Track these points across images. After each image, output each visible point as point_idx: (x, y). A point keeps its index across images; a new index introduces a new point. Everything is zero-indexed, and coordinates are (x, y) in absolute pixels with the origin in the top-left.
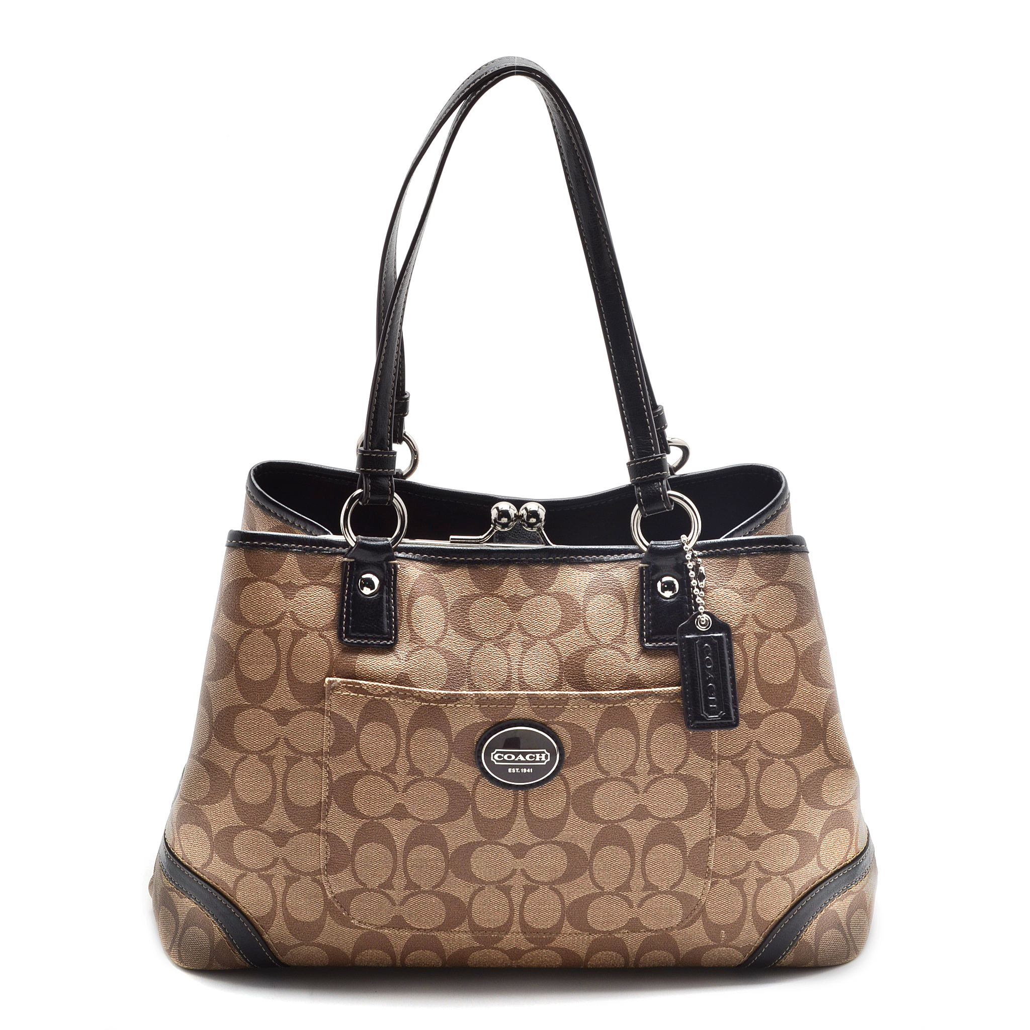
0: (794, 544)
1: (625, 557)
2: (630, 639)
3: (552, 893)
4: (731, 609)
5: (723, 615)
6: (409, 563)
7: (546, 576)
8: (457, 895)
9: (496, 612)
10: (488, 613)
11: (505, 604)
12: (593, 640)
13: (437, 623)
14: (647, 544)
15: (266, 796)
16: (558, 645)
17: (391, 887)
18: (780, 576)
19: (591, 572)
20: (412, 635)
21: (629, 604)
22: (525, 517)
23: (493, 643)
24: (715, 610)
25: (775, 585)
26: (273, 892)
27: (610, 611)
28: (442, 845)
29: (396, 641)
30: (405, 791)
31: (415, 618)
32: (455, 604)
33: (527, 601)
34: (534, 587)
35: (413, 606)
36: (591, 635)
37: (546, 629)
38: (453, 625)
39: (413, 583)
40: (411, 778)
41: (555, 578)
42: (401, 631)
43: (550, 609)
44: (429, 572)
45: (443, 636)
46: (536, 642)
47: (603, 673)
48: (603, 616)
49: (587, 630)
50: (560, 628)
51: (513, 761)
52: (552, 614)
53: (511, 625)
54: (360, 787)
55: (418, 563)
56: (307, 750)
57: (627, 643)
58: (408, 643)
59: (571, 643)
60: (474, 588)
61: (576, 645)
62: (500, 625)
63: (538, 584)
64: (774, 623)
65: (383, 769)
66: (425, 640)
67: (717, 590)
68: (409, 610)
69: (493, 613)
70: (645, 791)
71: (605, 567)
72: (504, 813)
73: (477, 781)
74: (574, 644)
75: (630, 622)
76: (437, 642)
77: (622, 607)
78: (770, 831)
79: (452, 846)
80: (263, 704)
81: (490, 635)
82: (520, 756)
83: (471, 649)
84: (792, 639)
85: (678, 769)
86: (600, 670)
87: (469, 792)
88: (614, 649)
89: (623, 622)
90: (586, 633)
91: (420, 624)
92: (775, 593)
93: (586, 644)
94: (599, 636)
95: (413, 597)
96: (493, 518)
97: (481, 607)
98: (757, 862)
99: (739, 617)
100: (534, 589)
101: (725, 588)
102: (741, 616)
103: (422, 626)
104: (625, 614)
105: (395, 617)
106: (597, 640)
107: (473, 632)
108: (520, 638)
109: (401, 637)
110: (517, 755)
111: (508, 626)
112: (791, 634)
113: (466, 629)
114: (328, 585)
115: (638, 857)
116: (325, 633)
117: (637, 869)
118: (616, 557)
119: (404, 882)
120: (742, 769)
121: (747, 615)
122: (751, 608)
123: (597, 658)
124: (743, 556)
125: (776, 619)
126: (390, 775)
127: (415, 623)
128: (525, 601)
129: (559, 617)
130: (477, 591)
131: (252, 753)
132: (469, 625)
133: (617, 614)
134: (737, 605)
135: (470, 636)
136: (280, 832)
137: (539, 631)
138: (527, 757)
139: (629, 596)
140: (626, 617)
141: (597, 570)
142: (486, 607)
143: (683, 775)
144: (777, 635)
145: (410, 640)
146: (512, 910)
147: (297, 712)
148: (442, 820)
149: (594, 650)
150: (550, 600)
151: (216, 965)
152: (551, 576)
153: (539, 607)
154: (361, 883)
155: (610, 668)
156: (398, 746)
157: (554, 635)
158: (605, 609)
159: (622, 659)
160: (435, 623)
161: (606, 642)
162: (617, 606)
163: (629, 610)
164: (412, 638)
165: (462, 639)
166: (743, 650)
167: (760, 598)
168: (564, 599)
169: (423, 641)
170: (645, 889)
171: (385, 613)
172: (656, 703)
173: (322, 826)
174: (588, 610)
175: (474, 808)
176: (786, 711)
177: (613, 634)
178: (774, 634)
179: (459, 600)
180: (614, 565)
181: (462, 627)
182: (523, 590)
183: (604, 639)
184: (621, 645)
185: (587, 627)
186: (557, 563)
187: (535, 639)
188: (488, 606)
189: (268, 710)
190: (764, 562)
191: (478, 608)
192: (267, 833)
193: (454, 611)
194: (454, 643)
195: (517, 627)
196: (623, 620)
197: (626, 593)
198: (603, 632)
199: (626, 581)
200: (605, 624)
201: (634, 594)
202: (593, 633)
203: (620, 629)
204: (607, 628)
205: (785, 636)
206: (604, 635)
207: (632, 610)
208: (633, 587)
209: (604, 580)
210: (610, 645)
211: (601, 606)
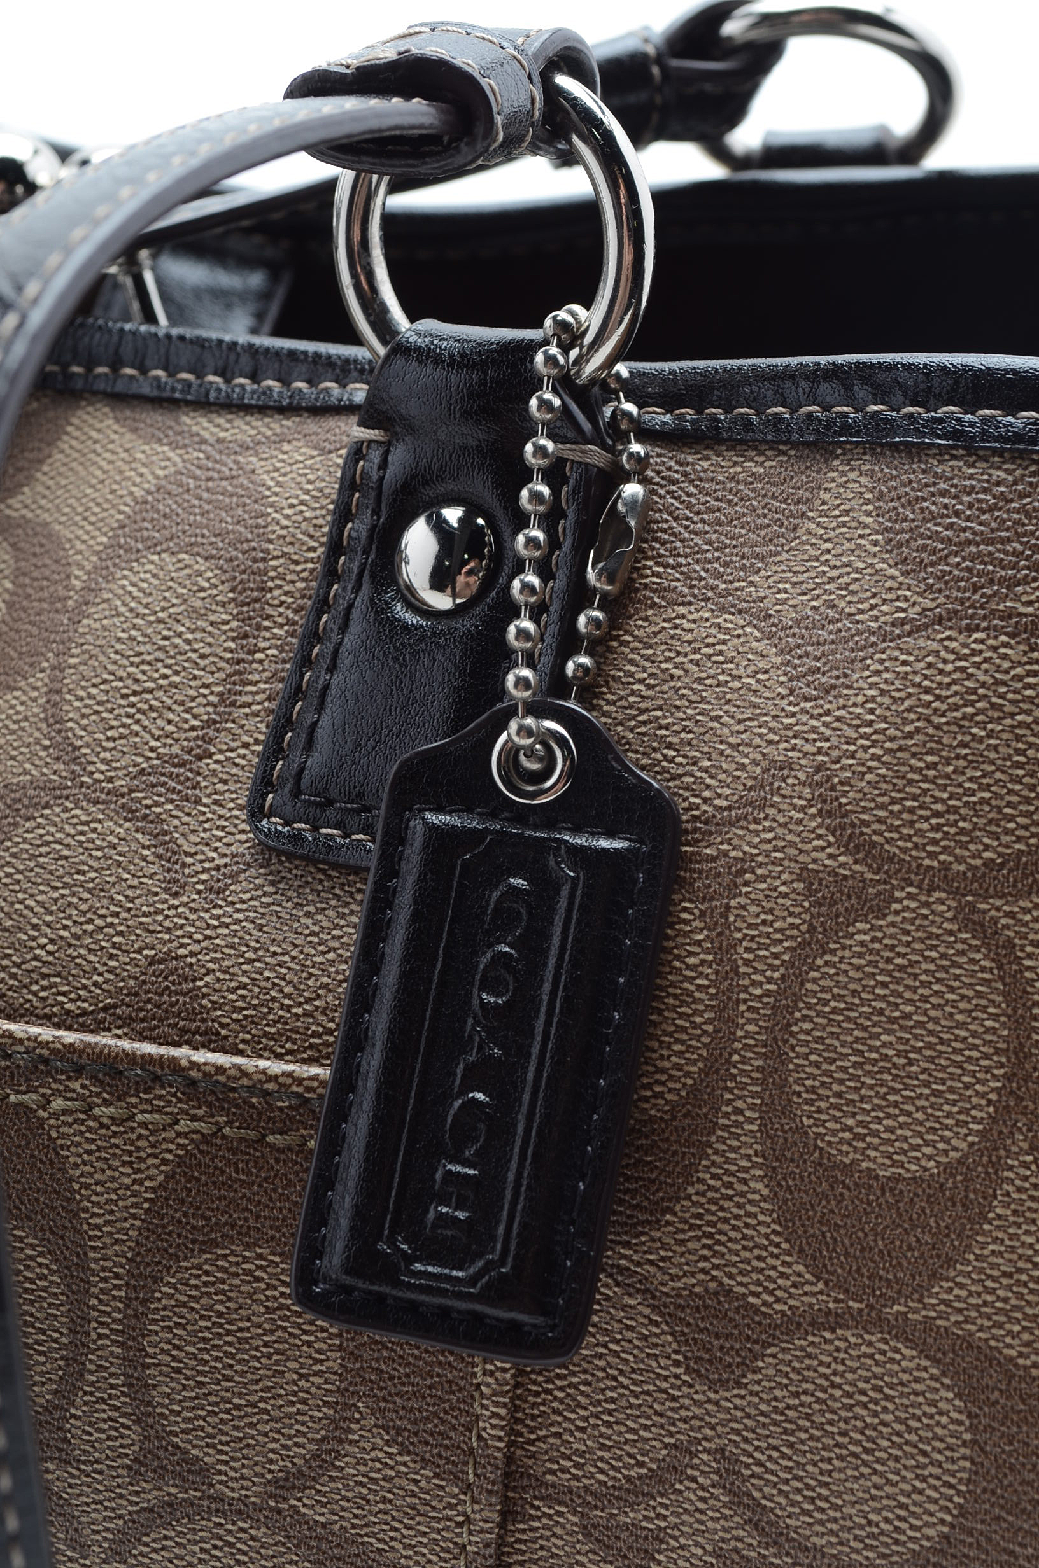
2: (219, 787)
4: (717, 718)
5: (670, 746)
12: (61, 759)
14: (404, 321)
18: (1013, 583)
19: (177, 448)
21: (268, 617)
24: (642, 712)
25: (970, 630)
27: (180, 635)
36: (59, 732)
47: (48, 925)
48: (139, 654)
49: (55, 705)
57: (198, 801)
64: (920, 833)
67: (682, 610)
71: (242, 429)
75: (249, 705)
77: (234, 624)
84: (1010, 944)
85: (285, 1485)
86: (41, 904)
88: (130, 814)
89: (216, 699)
90: (46, 719)
92: (963, 670)
93: (26, 772)
94: (88, 746)
99: (742, 768)
101: (723, 609)
102: (755, 763)
104: (238, 662)
106: (76, 760)
112: (1011, 915)
121: (789, 765)
122: (814, 730)
123: (48, 843)
124: (849, 454)
125: (937, 814)
133: (204, 656)
134: (756, 706)
139: (281, 577)
140: (238, 678)
141: (203, 441)
143: (311, 1525)
144: (927, 905)
149: (47, 806)
155: (84, 907)
158: (160, 620)
159: (151, 877)
161: (110, 780)
162: (212, 618)
163: (262, 644)
166: (724, 949)
167: (872, 686)
172: (184, 1125)
174: (90, 617)
176: (902, 1330)
177: (153, 743)
178: (910, 896)
183: (103, 761)
184: (170, 807)
185: (59, 692)
190: (943, 493)
196: (221, 689)
197: (273, 563)
198: (112, 728)
199: (292, 506)
200: (135, 693)
201: (304, 575)
202: (70, 724)
203: (193, 728)
204: (139, 711)
205: (969, 919)
206: (111, 745)
207: (276, 647)
208: (311, 537)
209: (208, 490)
210: (122, 795)
211: (146, 606)
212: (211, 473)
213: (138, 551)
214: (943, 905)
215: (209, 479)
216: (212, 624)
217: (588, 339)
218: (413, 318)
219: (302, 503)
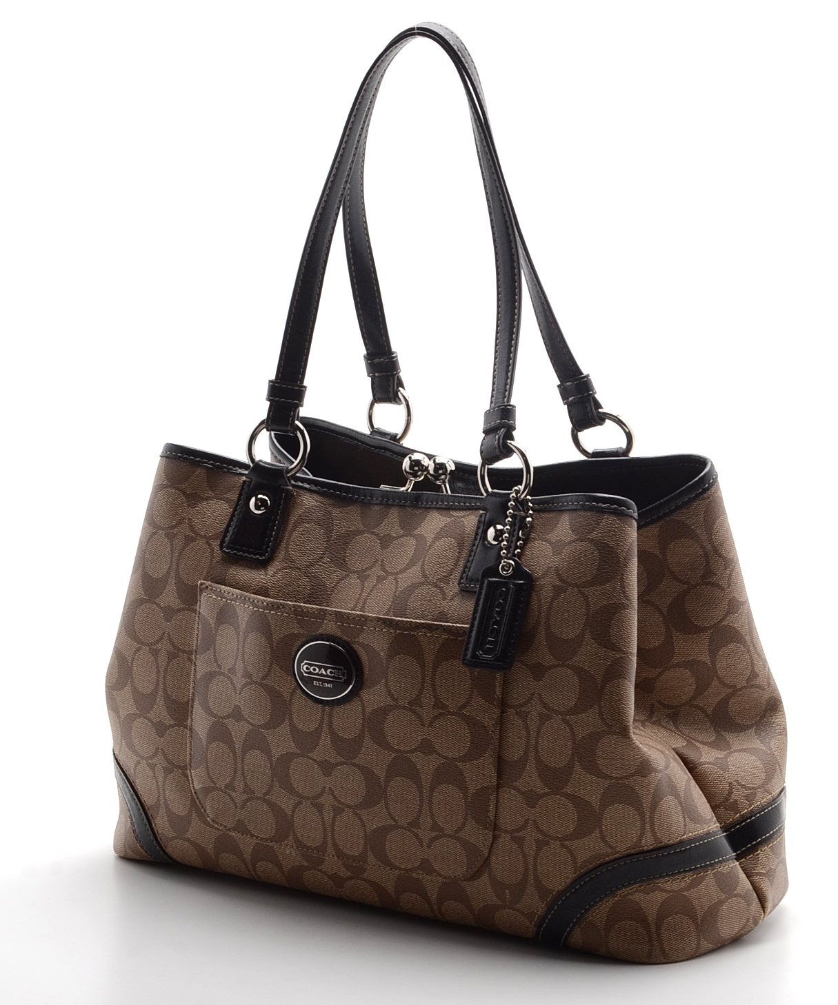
0: (629, 509)
2: (453, 580)
3: (355, 817)
4: (540, 560)
5: (532, 565)
8: (281, 805)
12: (423, 577)
14: (490, 490)
15: (152, 687)
16: (399, 580)
17: (234, 789)
18: (589, 533)
20: (286, 556)
21: (463, 548)
23: (358, 575)
24: (527, 559)
25: (582, 541)
26: (157, 782)
27: (447, 553)
28: (268, 752)
30: (240, 693)
32: (340, 536)
34: (405, 529)
39: (303, 511)
40: (243, 681)
44: (324, 505)
46: (387, 577)
48: (439, 557)
50: (407, 565)
51: (317, 674)
52: (407, 553)
53: (377, 560)
54: (213, 686)
55: (315, 495)
56: (183, 648)
57: (449, 583)
58: (280, 561)
59: (408, 578)
60: (361, 525)
62: (369, 560)
63: (409, 526)
64: (572, 577)
65: (228, 671)
66: (296, 562)
67: (537, 541)
68: (291, 533)
69: (368, 548)
70: (430, 726)
71: (462, 513)
72: (312, 727)
73: (294, 691)
74: (410, 580)
75: (459, 565)
76: (308, 566)
77: (458, 550)
78: (547, 790)
79: (275, 753)
80: (157, 600)
81: (358, 568)
82: (323, 670)
83: (340, 578)
84: (586, 596)
85: (461, 708)
86: (419, 604)
87: (287, 701)
88: (436, 587)
89: (453, 565)
90: (421, 570)
92: (580, 548)
93: (417, 580)
94: (428, 575)
97: (361, 542)
98: (535, 821)
99: (544, 568)
100: (404, 531)
101: (543, 541)
102: (546, 567)
104: (458, 557)
106: (426, 577)
107: (347, 563)
109: (277, 556)
110: (320, 667)
112: (587, 591)
113: (342, 559)
114: (227, 501)
115: (426, 793)
116: (211, 542)
117: (426, 806)
119: (242, 786)
120: (525, 721)
121: (552, 567)
122: (556, 561)
123: (421, 593)
124: (566, 512)
125: (575, 574)
126: (232, 677)
127: (293, 545)
128: (394, 540)
129: (411, 556)
130: (363, 527)
131: (145, 645)
132: (346, 556)
133: (452, 556)
134: (547, 558)
135: (343, 566)
136: (161, 723)
137: (394, 567)
138: (328, 671)
139: (467, 540)
140: (458, 560)
141: (454, 516)
142: (364, 542)
143: (466, 716)
144: (573, 590)
145: (283, 560)
146: (325, 830)
147: (179, 610)
148: (267, 726)
149: (420, 586)
150: (412, 541)
153: (403, 546)
154: (212, 781)
155: (427, 604)
156: (238, 649)
157: (401, 571)
158: (445, 550)
159: (439, 598)
160: (313, 549)
161: (433, 581)
164: (285, 558)
166: (539, 600)
167: (566, 552)
168: (420, 540)
170: (432, 829)
172: (443, 636)
175: (291, 719)
176: (568, 666)
178: (570, 589)
180: (469, 512)
182: (396, 530)
183: (432, 577)
184: (444, 585)
187: (388, 574)
189: (159, 606)
192: (152, 722)
193: (337, 542)
194: (327, 570)
195: (380, 563)
196: (454, 562)
197: (465, 538)
198: (433, 571)
201: (471, 540)
202: (425, 571)
203: (449, 570)
204: (438, 567)
205: (580, 592)
206: (433, 574)
207: (465, 554)
208: (472, 532)
209: (454, 525)
210: (435, 583)
211: (441, 548)
212: (455, 522)
213: (440, 538)
214: (576, 589)
216: (453, 550)
217: (521, 492)
218: (492, 489)
219: (471, 526)
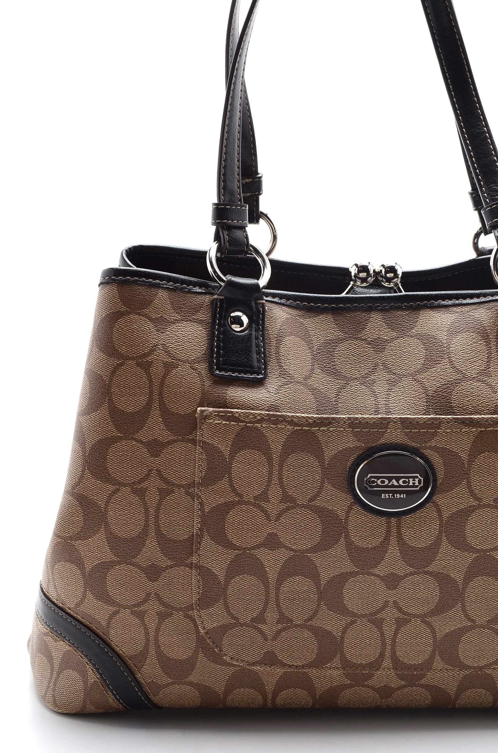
1: (483, 299)
2: (495, 373)
3: (424, 626)
6: (276, 306)
7: (408, 320)
8: (329, 628)
9: (361, 354)
10: (352, 355)
11: (369, 346)
12: (459, 374)
13: (305, 362)
15: (139, 530)
16: (423, 380)
17: (264, 622)
19: (452, 314)
20: (281, 371)
21: (491, 341)
22: (383, 272)
23: (359, 382)
26: (146, 629)
27: (474, 347)
28: (315, 576)
29: (266, 375)
30: (277, 519)
31: (283, 356)
32: (320, 347)
33: (390, 343)
34: (397, 330)
35: (281, 344)
36: (456, 369)
37: (411, 367)
38: (319, 365)
39: (280, 324)
40: (284, 506)
41: (417, 322)
42: (270, 367)
43: (413, 349)
44: (295, 317)
45: (311, 374)
46: (402, 380)
47: (470, 404)
48: (467, 352)
49: (452, 364)
50: (424, 365)
51: (387, 486)
52: (416, 354)
53: (376, 365)
54: (233, 517)
55: (284, 307)
56: (179, 482)
57: (492, 376)
58: (277, 378)
59: (437, 377)
60: (338, 333)
61: (442, 379)
62: (365, 366)
63: (401, 328)
65: (255, 498)
66: (294, 376)
68: (278, 348)
69: (358, 355)
72: (376, 542)
73: (350, 508)
74: (440, 378)
75: (494, 357)
76: (305, 379)
77: (484, 343)
79: (325, 576)
80: (136, 436)
81: (355, 375)
82: (394, 481)
83: (338, 388)
86: (467, 401)
87: (342, 519)
88: (479, 381)
89: (487, 358)
90: (451, 367)
91: (288, 361)
94: (464, 370)
95: (281, 337)
96: (353, 274)
97: (346, 350)
100: (396, 332)
103: (290, 363)
104: (488, 350)
105: (264, 353)
106: (462, 373)
107: (339, 372)
108: (385, 377)
109: (270, 372)
110: (390, 479)
111: (373, 366)
113: (332, 369)
114: (199, 322)
116: (196, 366)
118: (476, 300)
119: (276, 616)
123: (463, 390)
126: (262, 504)
127: (284, 360)
128: (389, 343)
129: (424, 355)
130: (341, 335)
131: (125, 485)
132: (335, 366)
133: (481, 350)
135: (336, 376)
136: (153, 566)
137: (404, 369)
138: (401, 482)
139: (491, 333)
140: (490, 353)
141: (457, 312)
142: (351, 350)
145: (280, 376)
147: (169, 443)
148: (315, 549)
149: (460, 383)
150: (414, 341)
151: (90, 708)
152: (412, 320)
153: (402, 348)
154: (233, 617)
155: (477, 399)
156: (270, 474)
157: (419, 372)
158: (468, 345)
159: (489, 391)
160: (302, 362)
161: (472, 376)
162: (479, 343)
163: (492, 346)
164: (281, 374)
165: (329, 378)
168: (427, 339)
169: (292, 377)
171: (254, 349)
173: (194, 559)
174: (451, 347)
175: (347, 536)
177: (477, 368)
179: (324, 343)
180: (474, 307)
181: (328, 367)
182: (386, 333)
183: (469, 372)
184: (486, 378)
185: (451, 362)
186: (419, 308)
187: (401, 377)
188: (353, 348)
189: (141, 442)
191: (344, 351)
192: (139, 567)
193: (320, 353)
194: (321, 381)
195: (382, 367)
196: (487, 355)
197: (488, 331)
198: (468, 366)
199: (487, 320)
200: (470, 359)
201: (496, 332)
202: (458, 367)
203: (485, 363)
204: (472, 362)
206: (469, 369)
207: (495, 346)
208: (494, 325)
209: (465, 320)
210: (476, 378)
211: (464, 343)
212: (464, 317)
213: (456, 334)
215: (464, 319)
216: (480, 344)
219: (489, 319)
